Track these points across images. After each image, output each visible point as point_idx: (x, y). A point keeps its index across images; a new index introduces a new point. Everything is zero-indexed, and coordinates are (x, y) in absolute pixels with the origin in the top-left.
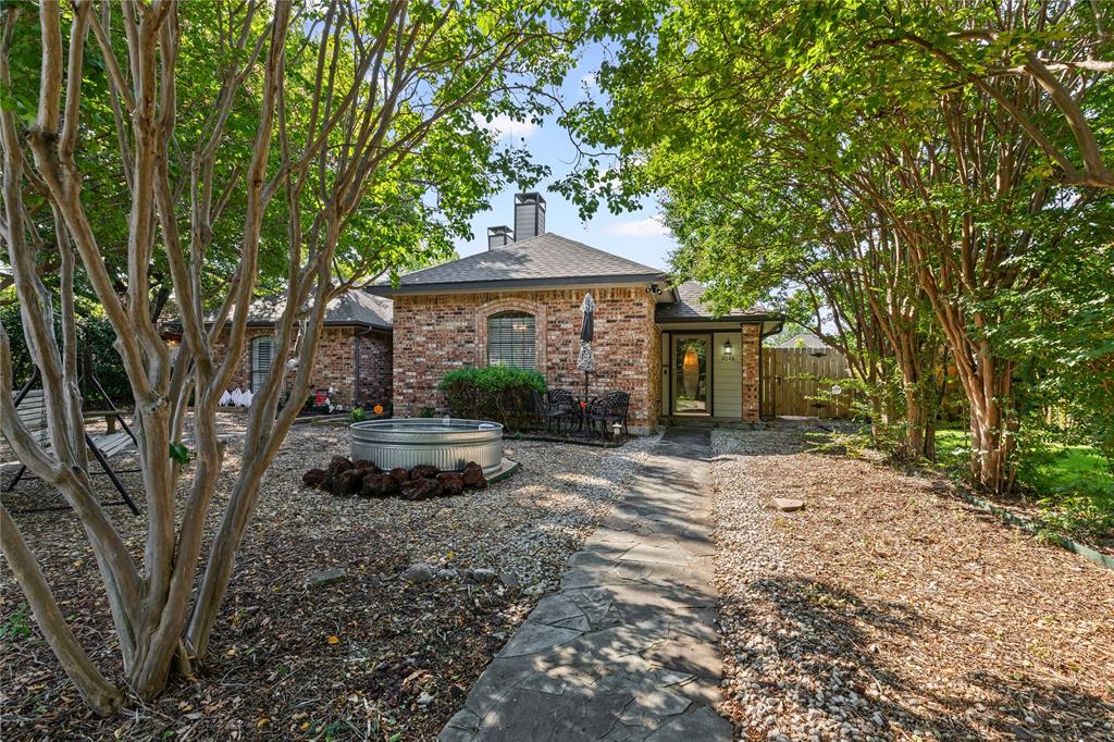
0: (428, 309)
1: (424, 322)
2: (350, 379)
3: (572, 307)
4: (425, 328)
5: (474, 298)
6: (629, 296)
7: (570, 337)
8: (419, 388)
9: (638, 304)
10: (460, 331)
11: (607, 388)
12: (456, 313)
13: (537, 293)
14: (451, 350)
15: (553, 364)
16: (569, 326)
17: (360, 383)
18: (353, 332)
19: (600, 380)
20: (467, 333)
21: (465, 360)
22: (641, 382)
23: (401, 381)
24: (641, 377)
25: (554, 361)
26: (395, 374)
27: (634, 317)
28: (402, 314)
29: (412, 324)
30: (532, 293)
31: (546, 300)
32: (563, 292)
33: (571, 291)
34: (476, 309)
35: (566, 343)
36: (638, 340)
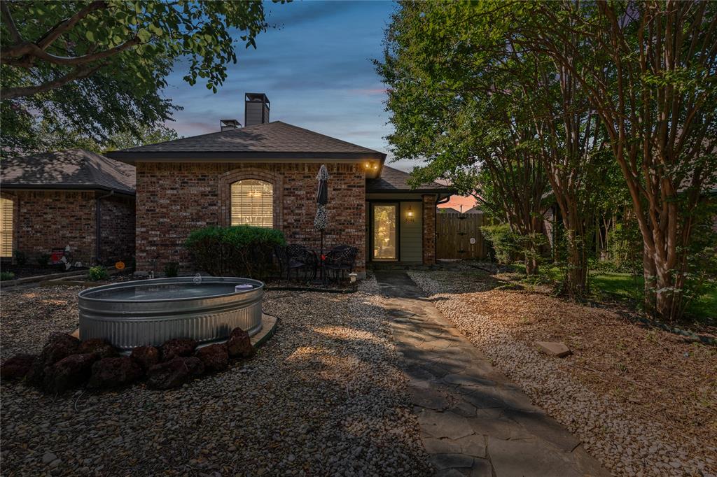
0: (172, 175)
1: (167, 186)
2: (90, 238)
3: (304, 177)
4: (169, 192)
5: (217, 167)
6: (351, 170)
7: (303, 202)
8: (162, 245)
9: (358, 177)
10: (204, 195)
11: (334, 243)
12: (200, 180)
13: (274, 165)
14: (195, 211)
15: (288, 223)
16: (302, 193)
17: (100, 241)
18: (94, 195)
19: (328, 236)
20: (210, 197)
21: (208, 220)
22: (360, 238)
23: (143, 239)
24: (360, 234)
25: (289, 221)
26: (137, 233)
27: (355, 186)
28: (146, 179)
29: (157, 188)
30: (270, 165)
31: (282, 171)
32: (297, 165)
33: (304, 164)
34: (219, 176)
35: (300, 207)
36: (358, 205)
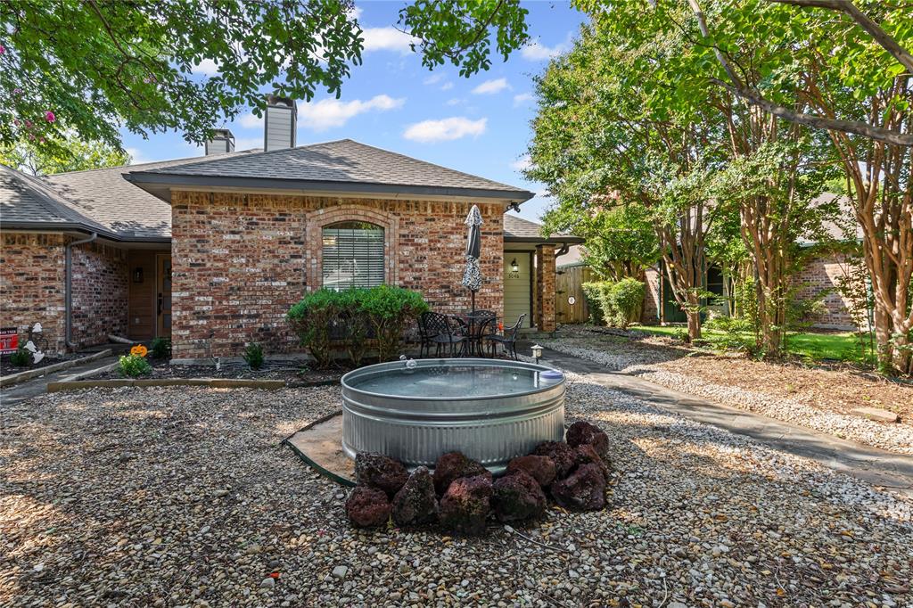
0: (234, 212)
1: (224, 229)
2: (54, 310)
3: (427, 220)
4: (228, 237)
5: (304, 202)
6: (486, 213)
7: (425, 253)
8: (216, 318)
9: (495, 221)
10: (283, 242)
11: (465, 308)
12: (277, 220)
13: (386, 202)
14: (269, 267)
15: (405, 283)
16: (424, 241)
17: (72, 315)
18: (61, 240)
19: (457, 299)
20: (293, 245)
21: (289, 279)
22: (497, 300)
23: (184, 309)
24: (497, 295)
25: (406, 279)
26: (174, 300)
27: (490, 234)
28: (188, 217)
29: (207, 231)
30: (380, 202)
31: (397, 210)
32: (417, 203)
33: (425, 202)
34: (308, 215)
35: (421, 260)
36: (494, 258)
